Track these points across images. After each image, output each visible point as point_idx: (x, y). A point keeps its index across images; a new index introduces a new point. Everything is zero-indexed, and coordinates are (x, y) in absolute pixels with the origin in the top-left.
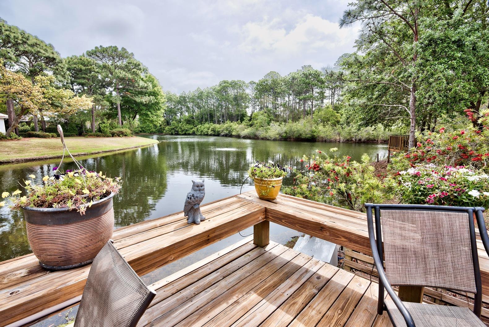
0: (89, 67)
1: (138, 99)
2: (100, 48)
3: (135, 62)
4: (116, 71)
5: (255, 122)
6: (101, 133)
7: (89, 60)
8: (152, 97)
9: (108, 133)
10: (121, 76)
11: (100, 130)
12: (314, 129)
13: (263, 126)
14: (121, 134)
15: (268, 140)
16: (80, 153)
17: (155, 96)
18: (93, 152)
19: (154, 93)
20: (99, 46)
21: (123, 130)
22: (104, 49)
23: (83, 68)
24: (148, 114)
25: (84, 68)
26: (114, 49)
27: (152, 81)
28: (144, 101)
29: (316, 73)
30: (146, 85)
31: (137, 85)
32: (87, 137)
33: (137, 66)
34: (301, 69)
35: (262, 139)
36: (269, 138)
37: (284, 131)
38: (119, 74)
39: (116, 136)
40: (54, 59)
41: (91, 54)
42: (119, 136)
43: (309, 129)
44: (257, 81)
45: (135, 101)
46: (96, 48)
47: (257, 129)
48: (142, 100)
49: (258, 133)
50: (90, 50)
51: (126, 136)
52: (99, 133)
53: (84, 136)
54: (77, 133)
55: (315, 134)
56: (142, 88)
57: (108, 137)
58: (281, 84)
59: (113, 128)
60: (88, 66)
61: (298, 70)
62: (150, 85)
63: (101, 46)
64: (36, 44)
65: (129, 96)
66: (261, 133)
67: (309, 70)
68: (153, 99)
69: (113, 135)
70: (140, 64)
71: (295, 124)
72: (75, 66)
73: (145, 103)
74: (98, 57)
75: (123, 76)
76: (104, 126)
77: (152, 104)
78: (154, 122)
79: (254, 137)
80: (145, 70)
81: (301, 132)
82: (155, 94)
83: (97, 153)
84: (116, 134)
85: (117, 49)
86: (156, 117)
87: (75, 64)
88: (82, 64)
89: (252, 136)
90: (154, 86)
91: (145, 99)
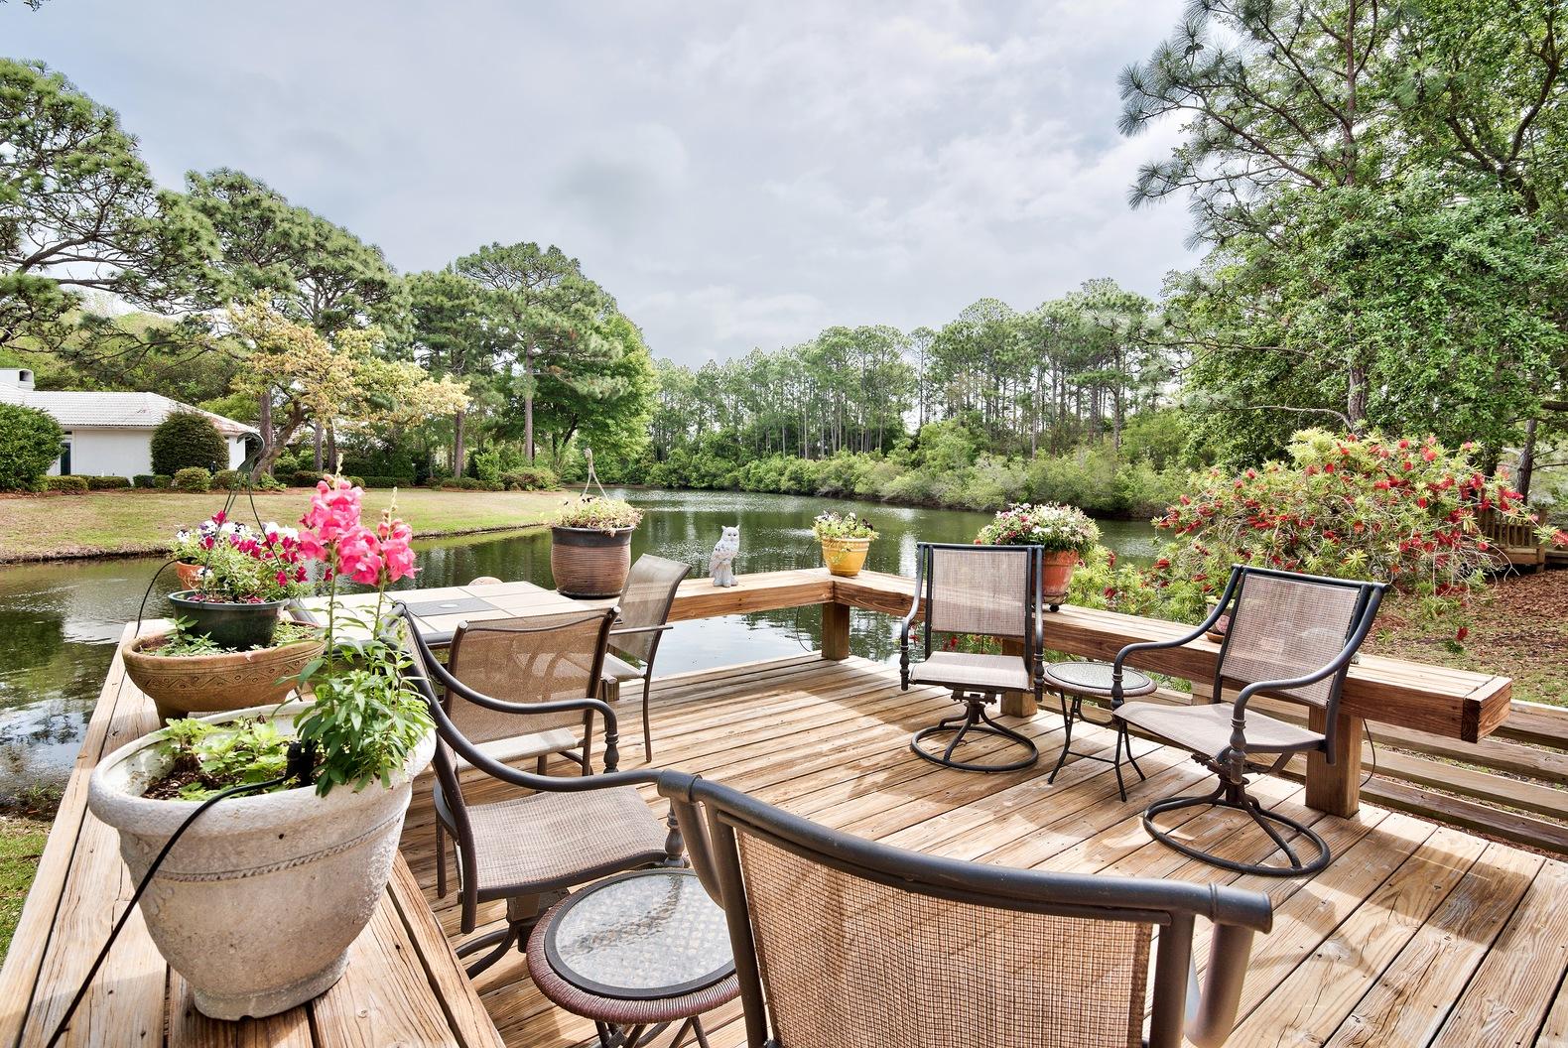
0: (462, 302)
1: (582, 386)
2: (492, 250)
3: (581, 285)
4: (531, 309)
5: (929, 453)
6: (474, 478)
7: (464, 282)
8: (620, 381)
9: (496, 481)
10: (542, 322)
11: (473, 471)
12: (1124, 477)
13: (953, 468)
14: (532, 483)
15: (969, 510)
16: (426, 531)
17: (629, 376)
18: (459, 528)
19: (626, 368)
20: (490, 245)
21: (537, 472)
22: (504, 253)
23: (448, 304)
24: (607, 426)
25: (450, 304)
26: (529, 251)
27: (624, 336)
28: (597, 390)
29: (1128, 303)
30: (606, 346)
31: (582, 347)
32: (439, 490)
33: (587, 294)
34: (1080, 289)
35: (950, 507)
36: (973, 506)
37: (1020, 483)
38: (536, 319)
39: (515, 488)
40: (383, 284)
41: (466, 266)
42: (524, 489)
43: (1106, 477)
44: (938, 329)
45: (573, 391)
46: (484, 249)
47: (934, 476)
48: (592, 387)
49: (936, 488)
50: (466, 255)
51: (541, 488)
52: (472, 481)
53: (431, 486)
54: (413, 477)
55: (1128, 495)
56: (595, 355)
57: (494, 489)
58: (1015, 336)
59: (508, 464)
60: (458, 298)
61: (1069, 293)
62: (620, 347)
63: (495, 245)
65: (558, 375)
66: (947, 488)
67: (1105, 294)
68: (623, 386)
69: (508, 485)
70: (596, 289)
71: (1057, 461)
72: (426, 299)
73: (600, 396)
74: (486, 271)
75: (548, 324)
76: (487, 461)
77: (621, 398)
78: (621, 447)
79: (925, 501)
80: (609, 305)
81: (1078, 488)
82: (627, 370)
83: (467, 533)
84: (515, 484)
85: (538, 250)
86: (626, 434)
87: (426, 293)
88: (444, 293)
89: (917, 497)
90: (629, 349)
91: (600, 386)
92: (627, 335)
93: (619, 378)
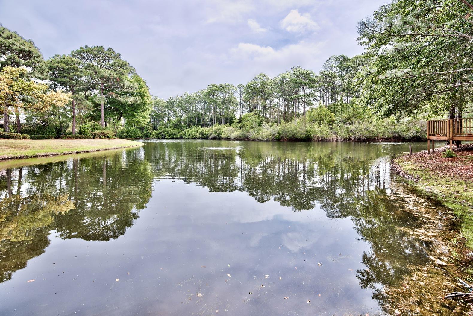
0: (72, 66)
1: (122, 99)
2: (85, 49)
3: (121, 62)
4: (102, 70)
5: (245, 124)
6: (81, 135)
7: (73, 59)
8: (137, 98)
9: (89, 135)
10: (105, 75)
11: (80, 132)
12: (309, 128)
13: (253, 128)
14: (103, 136)
15: (260, 141)
17: (141, 97)
19: (140, 94)
20: (84, 47)
21: (106, 132)
22: (90, 49)
23: (66, 67)
24: (134, 115)
25: (67, 67)
26: (100, 49)
27: (139, 82)
28: (129, 101)
29: (307, 73)
30: (132, 85)
31: (122, 85)
32: (65, 139)
33: (124, 65)
34: (291, 70)
35: (254, 140)
36: (262, 139)
37: (276, 132)
38: (103, 73)
39: (97, 138)
41: (75, 54)
42: (100, 138)
43: (304, 128)
44: (245, 84)
45: (119, 101)
46: (81, 48)
47: (247, 131)
48: (127, 99)
49: (248, 135)
50: (75, 50)
51: (108, 137)
52: (79, 135)
53: (62, 138)
54: (55, 135)
55: (311, 133)
56: (127, 88)
57: (88, 138)
58: (271, 85)
59: (94, 129)
60: (71, 65)
61: (287, 71)
62: (137, 86)
63: (86, 47)
64: (11, 36)
65: (114, 96)
66: (252, 134)
67: (300, 70)
68: (139, 99)
69: (94, 137)
70: (127, 64)
71: (287, 124)
72: (57, 65)
73: (130, 103)
74: (84, 57)
75: (108, 75)
76: (85, 127)
77: (138, 105)
78: (139, 122)
79: (244, 139)
80: (132, 71)
81: (295, 132)
83: (69, 154)
84: (97, 136)
85: (103, 49)
86: (141, 118)
87: (58, 62)
88: (65, 63)
89: (242, 138)
90: (141, 87)
91: (130, 100)
92: (140, 82)
93: (137, 97)
